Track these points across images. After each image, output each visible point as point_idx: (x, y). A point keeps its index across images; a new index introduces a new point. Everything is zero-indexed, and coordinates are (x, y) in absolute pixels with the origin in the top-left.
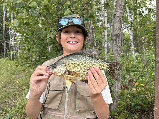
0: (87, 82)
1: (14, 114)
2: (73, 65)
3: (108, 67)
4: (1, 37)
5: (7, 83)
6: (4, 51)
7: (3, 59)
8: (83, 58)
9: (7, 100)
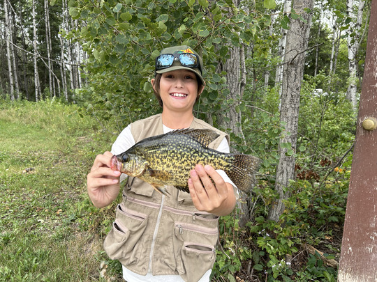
0: (186, 189)
1: (80, 213)
2: (159, 160)
3: (228, 166)
4: (43, 50)
5: (62, 154)
6: (51, 82)
7: (48, 100)
8: (178, 147)
9: (64, 187)
